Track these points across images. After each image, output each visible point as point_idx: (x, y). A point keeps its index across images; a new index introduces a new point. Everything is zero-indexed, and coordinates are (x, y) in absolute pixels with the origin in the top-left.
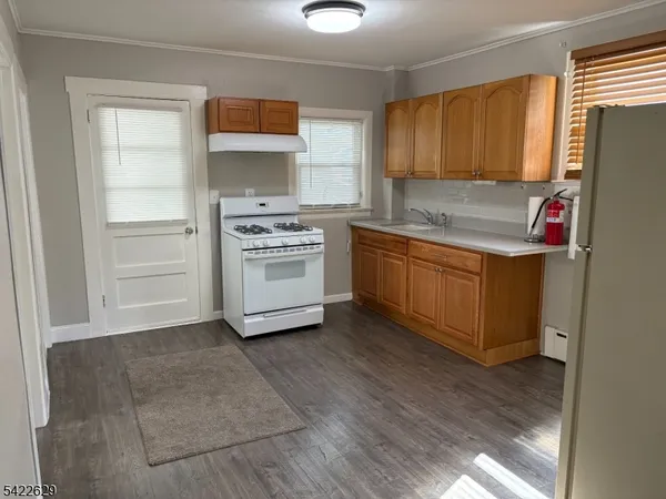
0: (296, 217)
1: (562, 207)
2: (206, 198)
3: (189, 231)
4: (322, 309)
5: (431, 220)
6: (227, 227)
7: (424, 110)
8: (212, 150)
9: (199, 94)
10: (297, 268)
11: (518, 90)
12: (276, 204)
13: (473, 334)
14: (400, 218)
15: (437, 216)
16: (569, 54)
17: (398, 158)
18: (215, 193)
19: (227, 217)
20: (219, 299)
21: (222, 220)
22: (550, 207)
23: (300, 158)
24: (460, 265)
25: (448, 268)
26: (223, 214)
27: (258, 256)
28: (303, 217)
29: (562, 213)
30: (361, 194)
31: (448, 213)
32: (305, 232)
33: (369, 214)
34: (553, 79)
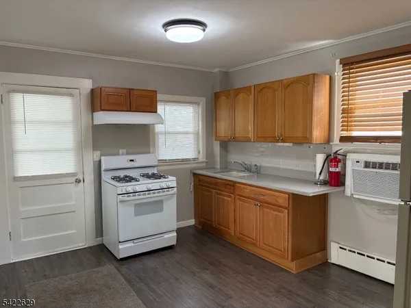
0: (156, 169)
1: (339, 161)
2: (91, 157)
3: (78, 181)
4: (175, 234)
5: (248, 169)
6: (106, 177)
7: (241, 96)
8: (95, 123)
9: (87, 85)
10: (157, 206)
11: (307, 83)
12: (141, 160)
13: (285, 251)
14: (226, 167)
15: (251, 165)
16: (338, 61)
17: (223, 128)
18: (98, 153)
19: (106, 170)
20: (100, 229)
21: (103, 172)
22: (331, 161)
23: (159, 128)
24: (274, 202)
25: (264, 204)
26: (103, 168)
27: (129, 198)
28: (160, 168)
29: (340, 165)
30: (199, 152)
31: (258, 164)
32: (162, 180)
33: (205, 164)
34: (328, 77)
